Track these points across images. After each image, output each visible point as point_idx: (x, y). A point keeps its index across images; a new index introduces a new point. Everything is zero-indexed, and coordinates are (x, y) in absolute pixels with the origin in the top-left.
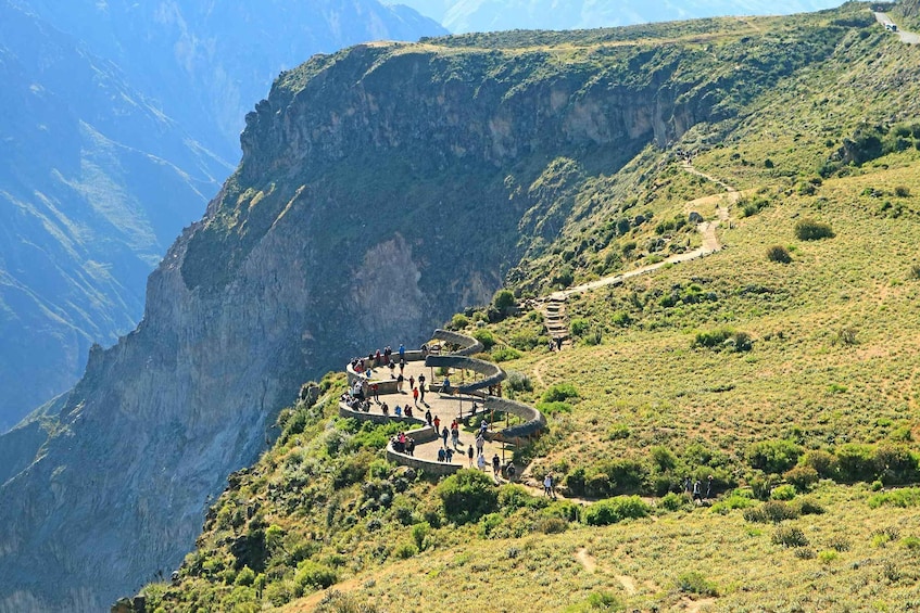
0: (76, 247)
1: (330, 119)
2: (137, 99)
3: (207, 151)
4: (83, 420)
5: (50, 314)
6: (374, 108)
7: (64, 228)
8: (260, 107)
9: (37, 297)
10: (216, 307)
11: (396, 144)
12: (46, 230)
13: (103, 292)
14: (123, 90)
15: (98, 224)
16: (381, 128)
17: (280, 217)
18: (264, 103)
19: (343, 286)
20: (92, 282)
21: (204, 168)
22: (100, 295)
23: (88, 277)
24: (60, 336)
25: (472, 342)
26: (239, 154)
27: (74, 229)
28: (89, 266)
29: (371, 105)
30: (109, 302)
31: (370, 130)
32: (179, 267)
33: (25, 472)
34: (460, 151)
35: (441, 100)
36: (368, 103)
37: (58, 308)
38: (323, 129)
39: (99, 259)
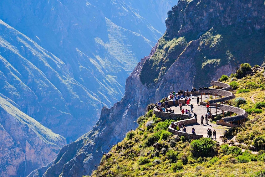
0: (103, 69)
1: (203, 13)
2: (128, 9)
3: (157, 31)
4: (98, 138)
5: (91, 96)
6: (222, 9)
7: (98, 61)
8: (174, 8)
9: (86, 89)
10: (153, 92)
11: (231, 24)
12: (91, 62)
13: (113, 88)
14: (123, 5)
15: (112, 59)
16: (224, 17)
17: (181, 54)
18: (175, 7)
19: (207, 84)
20: (108, 83)
21: (155, 37)
22: (112, 89)
23: (107, 81)
24: (94, 105)
25: (228, 86)
26: (165, 28)
27: (102, 62)
28: (108, 77)
29: (220, 8)
30: (116, 92)
31: (220, 18)
32: (139, 75)
33: (74, 159)
34: (258, 27)
35: (250, 5)
36: (219, 6)
37: (94, 94)
38: (200, 18)
39: (112, 74)
